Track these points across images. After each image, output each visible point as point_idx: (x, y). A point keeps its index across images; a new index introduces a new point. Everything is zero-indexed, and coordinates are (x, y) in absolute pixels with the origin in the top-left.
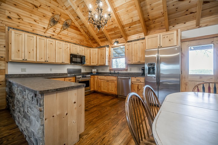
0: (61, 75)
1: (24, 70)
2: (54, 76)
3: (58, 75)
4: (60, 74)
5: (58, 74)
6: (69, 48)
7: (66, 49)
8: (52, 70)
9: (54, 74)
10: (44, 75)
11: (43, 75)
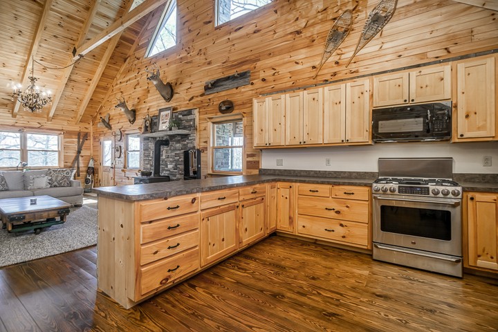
0: (356, 178)
1: (280, 162)
2: (336, 178)
3: (346, 175)
4: (350, 175)
5: (345, 172)
6: (367, 95)
7: (356, 100)
8: (331, 163)
9: (335, 172)
10: (312, 173)
11: (309, 173)
